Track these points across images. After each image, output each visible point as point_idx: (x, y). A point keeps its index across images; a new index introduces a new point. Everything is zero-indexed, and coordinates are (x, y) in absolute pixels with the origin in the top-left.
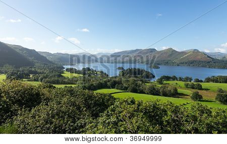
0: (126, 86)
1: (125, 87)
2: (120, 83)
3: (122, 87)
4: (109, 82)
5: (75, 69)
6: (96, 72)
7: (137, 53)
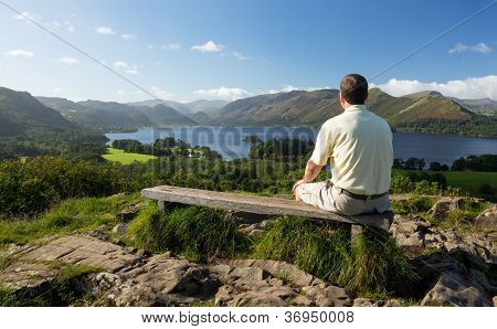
5: (136, 141)
6: (190, 150)
7: (294, 99)
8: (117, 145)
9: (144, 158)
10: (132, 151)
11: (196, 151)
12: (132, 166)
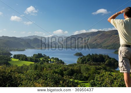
0: (87, 75)
1: (85, 77)
2: (79, 72)
3: (81, 77)
4: (65, 70)
5: (24, 55)
6: (49, 60)
7: (99, 35)
8: (16, 57)
9: (28, 63)
10: (22, 60)
11: (52, 60)
12: (22, 67)
